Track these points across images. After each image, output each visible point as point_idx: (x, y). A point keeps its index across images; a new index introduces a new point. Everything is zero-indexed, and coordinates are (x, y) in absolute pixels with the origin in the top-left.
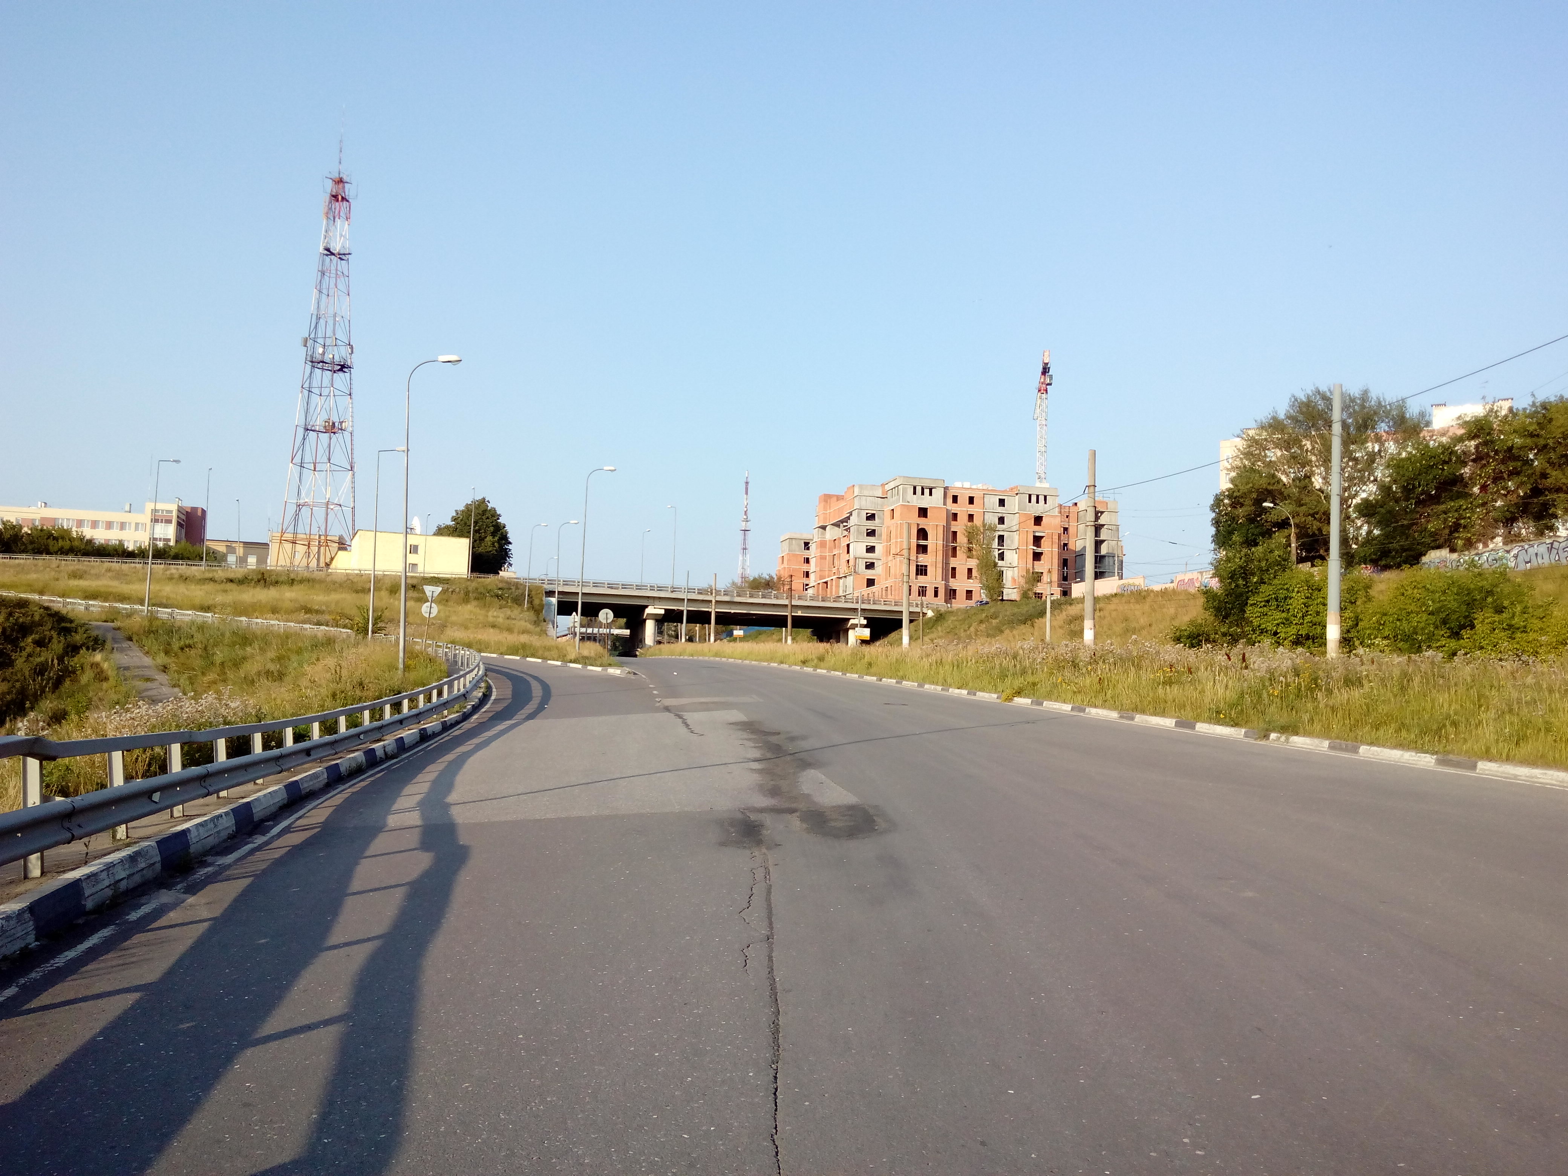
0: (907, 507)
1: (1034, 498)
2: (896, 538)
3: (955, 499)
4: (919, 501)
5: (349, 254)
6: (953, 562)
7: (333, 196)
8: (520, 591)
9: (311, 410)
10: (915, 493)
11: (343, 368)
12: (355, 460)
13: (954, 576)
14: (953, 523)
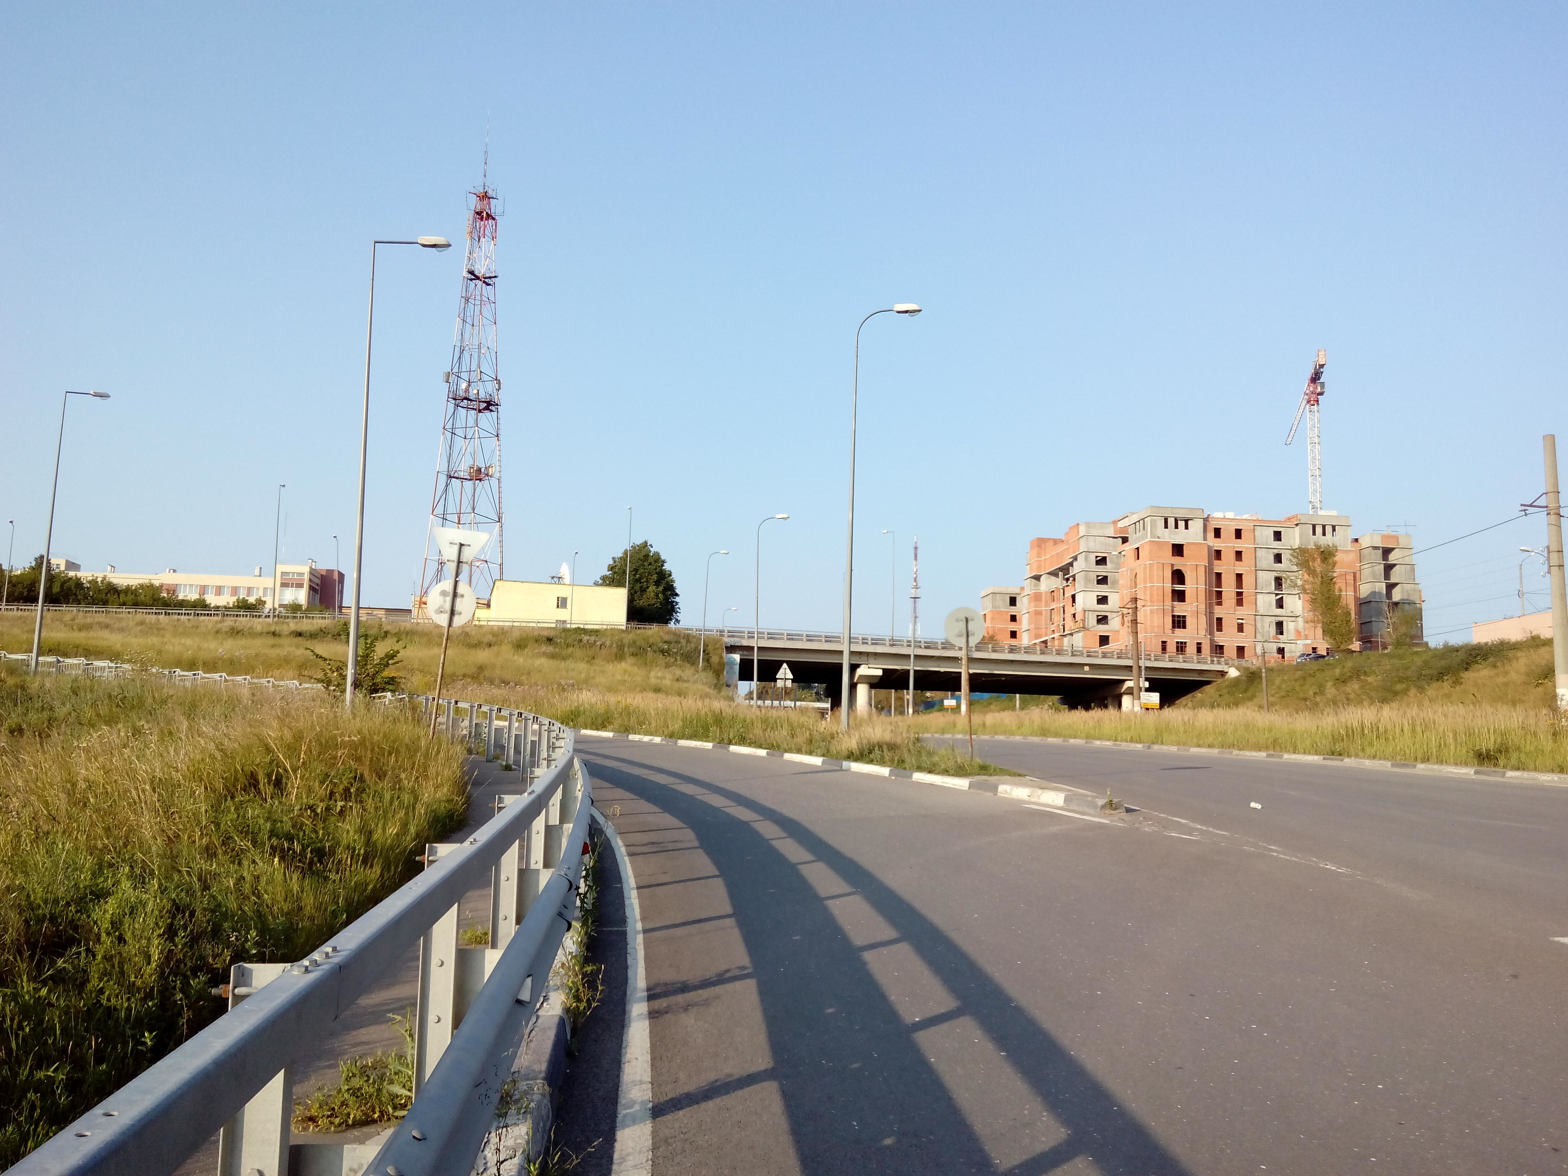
0: (1157, 544)
1: (1319, 530)
2: (1145, 582)
3: (1217, 533)
4: (1172, 536)
5: (495, 277)
6: (1218, 612)
7: (477, 213)
8: (693, 645)
9: (455, 455)
10: (1166, 527)
11: (489, 405)
12: (503, 510)
13: (1220, 629)
14: (1216, 562)
